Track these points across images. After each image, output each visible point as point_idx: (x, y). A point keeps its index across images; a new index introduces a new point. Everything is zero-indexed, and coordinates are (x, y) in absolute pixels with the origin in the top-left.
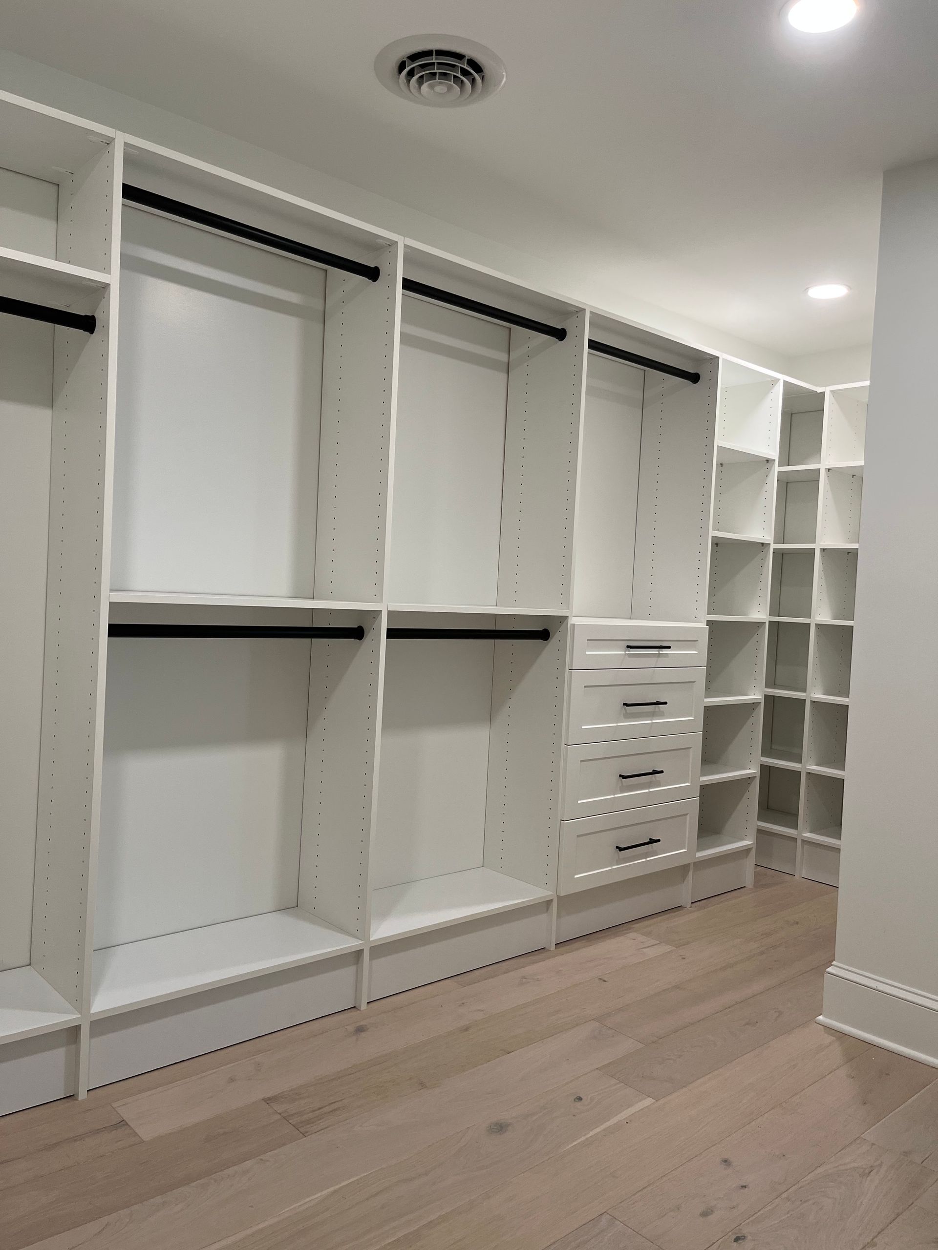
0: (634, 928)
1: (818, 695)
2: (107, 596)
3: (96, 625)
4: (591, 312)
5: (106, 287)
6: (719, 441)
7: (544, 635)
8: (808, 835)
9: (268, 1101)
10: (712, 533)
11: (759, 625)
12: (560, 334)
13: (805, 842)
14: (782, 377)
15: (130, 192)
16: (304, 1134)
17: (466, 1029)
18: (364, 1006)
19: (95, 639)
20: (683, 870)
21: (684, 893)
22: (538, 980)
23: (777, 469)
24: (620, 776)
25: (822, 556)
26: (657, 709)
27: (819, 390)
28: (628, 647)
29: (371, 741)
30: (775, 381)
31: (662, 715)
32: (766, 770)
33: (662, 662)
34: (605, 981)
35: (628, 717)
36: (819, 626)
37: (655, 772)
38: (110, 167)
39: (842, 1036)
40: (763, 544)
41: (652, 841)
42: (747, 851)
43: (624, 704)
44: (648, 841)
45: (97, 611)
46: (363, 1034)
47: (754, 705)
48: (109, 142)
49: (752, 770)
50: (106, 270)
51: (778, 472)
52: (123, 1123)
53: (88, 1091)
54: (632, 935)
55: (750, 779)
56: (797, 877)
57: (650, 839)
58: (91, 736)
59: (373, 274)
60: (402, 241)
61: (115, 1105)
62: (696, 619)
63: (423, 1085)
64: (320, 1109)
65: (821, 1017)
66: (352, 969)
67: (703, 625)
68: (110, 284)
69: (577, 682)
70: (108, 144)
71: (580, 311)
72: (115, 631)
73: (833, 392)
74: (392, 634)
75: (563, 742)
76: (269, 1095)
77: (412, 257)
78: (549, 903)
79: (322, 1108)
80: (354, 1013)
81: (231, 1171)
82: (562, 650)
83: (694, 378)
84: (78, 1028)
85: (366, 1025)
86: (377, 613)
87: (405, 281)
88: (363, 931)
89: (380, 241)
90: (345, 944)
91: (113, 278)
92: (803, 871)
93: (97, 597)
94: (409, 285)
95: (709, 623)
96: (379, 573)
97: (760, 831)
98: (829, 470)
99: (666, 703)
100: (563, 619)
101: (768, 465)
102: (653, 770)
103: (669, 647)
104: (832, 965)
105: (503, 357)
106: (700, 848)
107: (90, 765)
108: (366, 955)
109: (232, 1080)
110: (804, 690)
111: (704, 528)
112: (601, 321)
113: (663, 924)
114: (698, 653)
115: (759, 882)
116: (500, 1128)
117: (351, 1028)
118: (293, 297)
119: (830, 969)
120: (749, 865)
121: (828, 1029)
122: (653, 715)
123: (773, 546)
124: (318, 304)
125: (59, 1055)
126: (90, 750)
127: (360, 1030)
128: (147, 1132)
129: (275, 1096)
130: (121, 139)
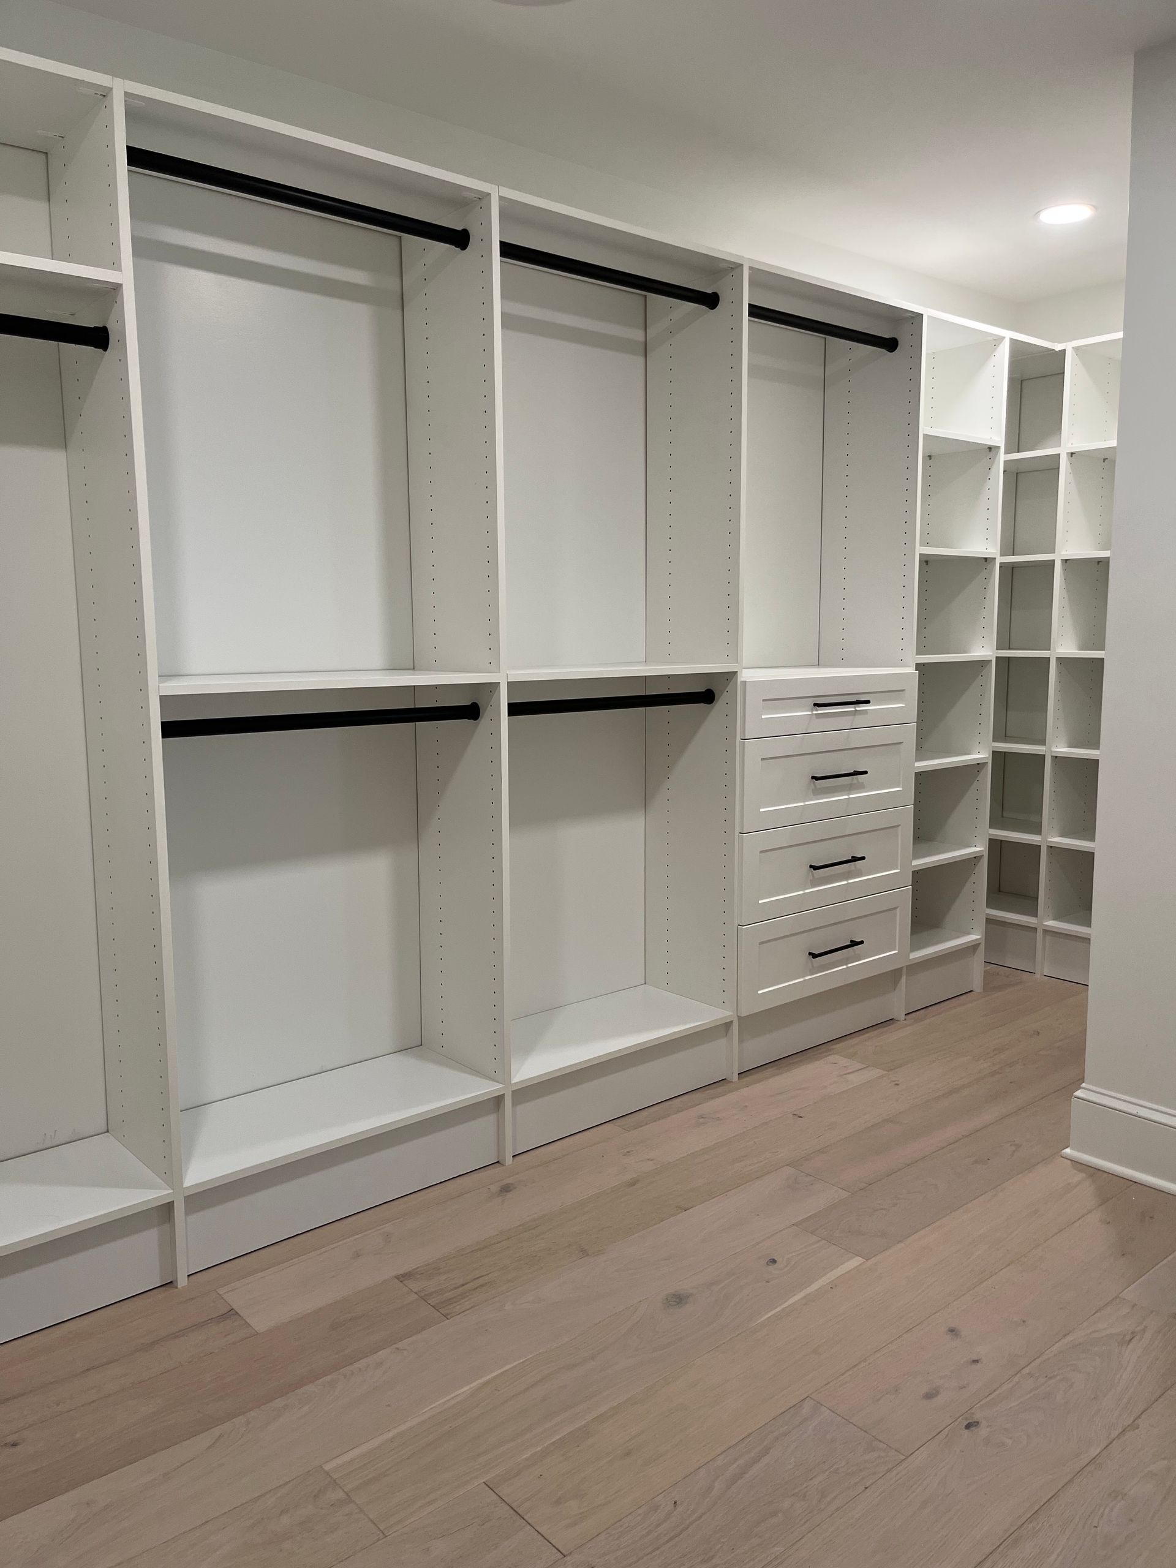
0: (833, 1049)
1: (1063, 749)
2: (158, 688)
3: (146, 725)
4: (751, 268)
5: (117, 288)
6: (927, 426)
7: (707, 697)
8: (1051, 923)
9: (402, 1278)
10: (920, 550)
11: (983, 664)
12: (711, 301)
13: (1046, 932)
14: (1009, 334)
15: (138, 158)
16: (446, 1316)
17: (633, 1183)
18: (509, 1160)
19: (147, 742)
20: (894, 976)
21: (896, 1003)
22: (718, 1119)
23: (1002, 457)
24: (811, 866)
25: (1065, 570)
26: (855, 781)
27: (1058, 347)
28: (815, 705)
29: (497, 844)
30: (1000, 339)
31: (861, 787)
32: (996, 846)
33: (859, 721)
34: (801, 1117)
35: (818, 793)
36: (1061, 661)
37: (855, 859)
38: (109, 126)
39: (1094, 1172)
40: (986, 559)
41: (854, 944)
42: (973, 948)
43: (813, 778)
44: (849, 943)
45: (145, 707)
46: (509, 1195)
47: (979, 766)
48: (105, 94)
49: (979, 848)
50: (116, 265)
51: (1005, 461)
52: (231, 1313)
53: (188, 1276)
54: (833, 1058)
55: (976, 859)
56: (1038, 975)
57: (851, 941)
58: (153, 862)
59: (460, 239)
60: (496, 193)
61: (221, 1291)
62: (901, 663)
63: (584, 1253)
64: (463, 1285)
65: (1068, 1151)
66: (491, 1119)
67: (911, 670)
68: (122, 284)
69: (752, 753)
70: (104, 96)
71: (735, 268)
72: (170, 729)
73: (1076, 349)
74: (515, 709)
75: (737, 830)
76: (401, 1272)
77: (511, 212)
78: (728, 1025)
79: (466, 1284)
80: (497, 1170)
81: (361, 1364)
82: (731, 715)
83: (891, 345)
84: (170, 1205)
85: (512, 1184)
86: (494, 687)
87: (503, 244)
88: (501, 1072)
89: (466, 194)
90: (480, 1089)
91: (125, 276)
92: (1045, 968)
93: (143, 689)
94: (508, 250)
95: (919, 666)
96: (493, 634)
97: (990, 921)
98: (1072, 454)
99: (866, 772)
100: (731, 676)
101: (991, 455)
102: (853, 857)
103: (868, 702)
104: (1081, 1088)
105: (638, 335)
106: (915, 947)
107: (155, 896)
108: (508, 1101)
109: (358, 1255)
110: (1043, 742)
111: (910, 544)
112: (763, 278)
113: (870, 1043)
114: (906, 707)
115: (991, 984)
116: (679, 1299)
117: (495, 1188)
118: (358, 277)
119: (1078, 1093)
120: (977, 965)
121: (1077, 1164)
122: (850, 788)
123: (1000, 560)
124: (393, 284)
125: (150, 1238)
126: (153, 879)
127: (506, 1189)
128: (260, 1323)
129: (410, 1272)
130: (120, 88)
